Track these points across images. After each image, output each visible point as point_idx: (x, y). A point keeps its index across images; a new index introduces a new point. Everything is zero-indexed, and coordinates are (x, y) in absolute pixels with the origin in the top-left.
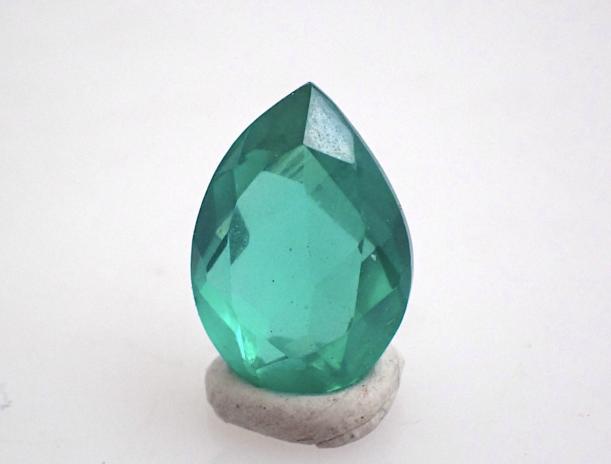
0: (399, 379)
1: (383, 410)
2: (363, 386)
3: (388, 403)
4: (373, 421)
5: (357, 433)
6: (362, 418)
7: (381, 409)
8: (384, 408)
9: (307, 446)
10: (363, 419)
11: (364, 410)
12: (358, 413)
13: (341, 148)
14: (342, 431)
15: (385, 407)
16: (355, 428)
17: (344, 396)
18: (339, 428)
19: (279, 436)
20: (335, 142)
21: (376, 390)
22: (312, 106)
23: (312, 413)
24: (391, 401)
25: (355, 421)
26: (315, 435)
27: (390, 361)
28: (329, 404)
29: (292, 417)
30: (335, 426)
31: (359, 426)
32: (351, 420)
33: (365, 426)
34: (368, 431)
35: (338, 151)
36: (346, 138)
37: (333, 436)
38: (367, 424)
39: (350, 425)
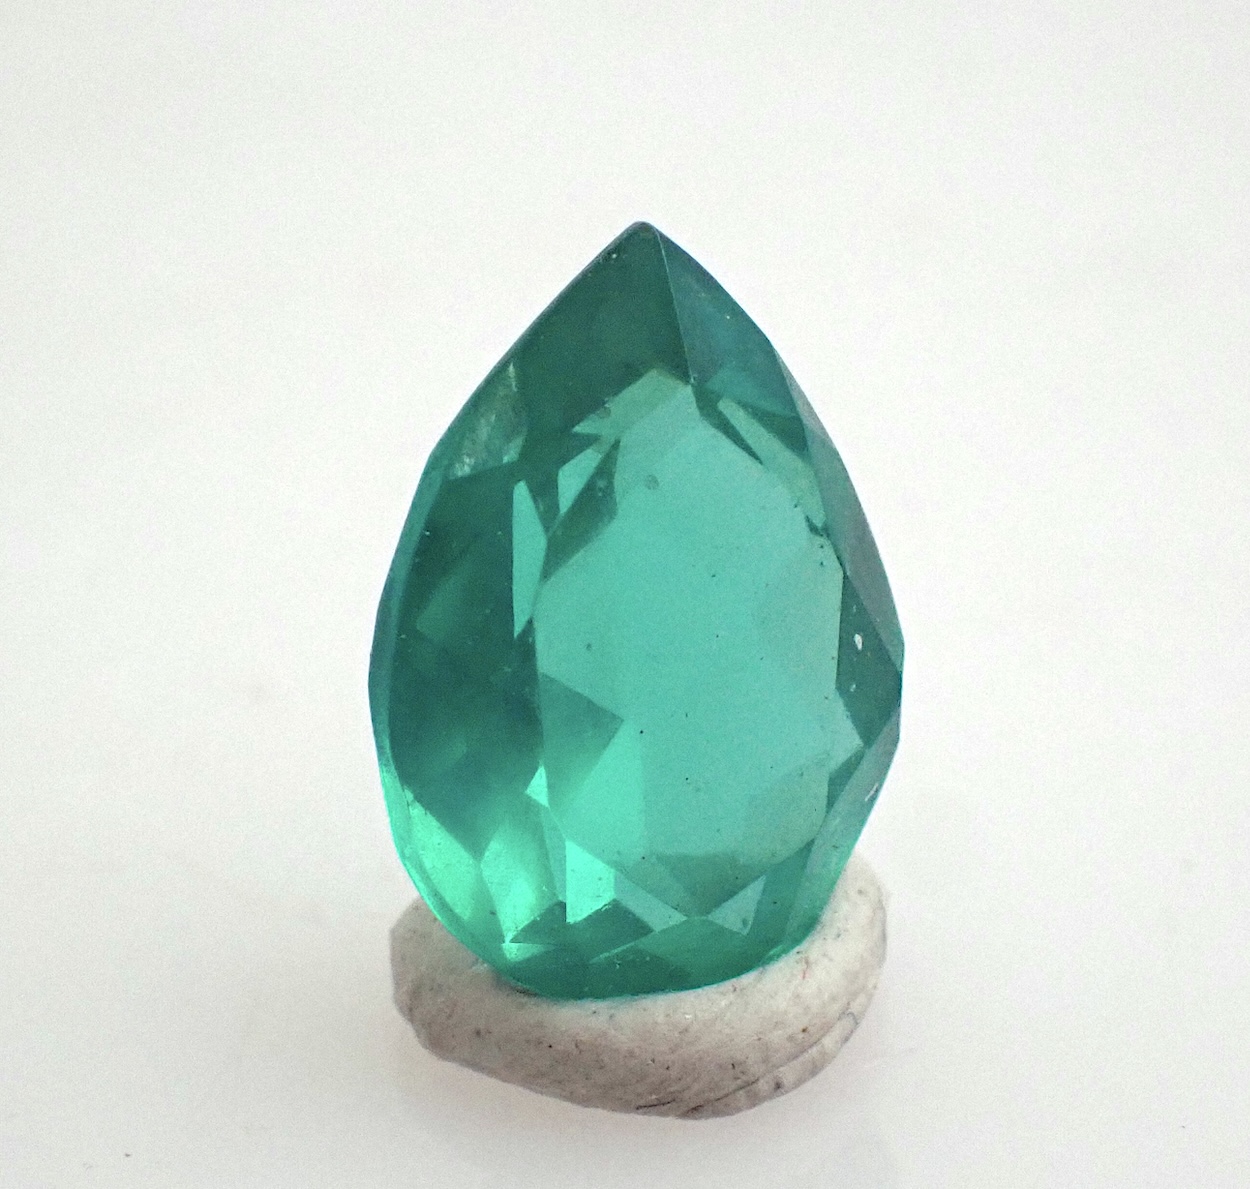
0: (884, 937)
1: (852, 1018)
3: (861, 999)
4: (828, 1042)
5: (787, 1074)
6: (804, 1031)
7: (845, 1013)
10: (806, 1035)
11: (807, 1009)
14: (755, 1070)
15: (855, 1007)
17: (759, 980)
18: (750, 1062)
21: (831, 960)
23: (684, 1033)
25: (790, 1038)
29: (631, 1054)
30: (739, 1057)
31: (796, 1057)
33: (806, 1055)
34: (814, 1070)
37: (733, 1086)
38: (815, 1050)
39: (777, 1051)
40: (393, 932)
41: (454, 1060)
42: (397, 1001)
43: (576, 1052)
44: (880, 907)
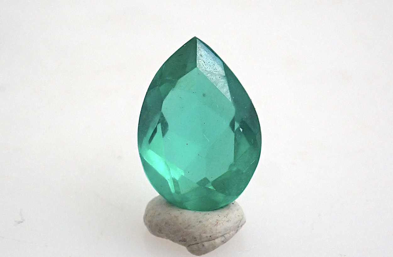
2: (216, 220)
12: (209, 233)
13: (217, 68)
16: (206, 241)
20: (213, 65)
22: (198, 48)
32: (204, 235)
33: (211, 242)
35: (216, 70)
36: (219, 63)
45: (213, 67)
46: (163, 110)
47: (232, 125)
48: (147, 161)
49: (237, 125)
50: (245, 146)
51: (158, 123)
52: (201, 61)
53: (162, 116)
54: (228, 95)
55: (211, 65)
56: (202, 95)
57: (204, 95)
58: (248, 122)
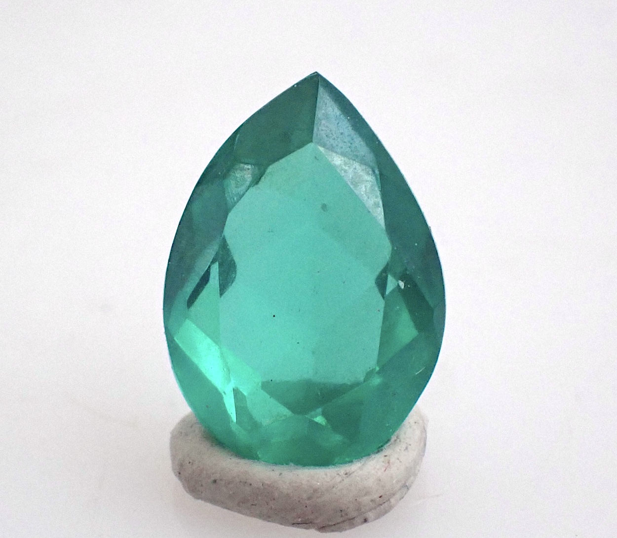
1: (406, 487)
2: (386, 456)
3: (412, 478)
4: (392, 500)
5: (370, 515)
6: (381, 497)
7: (403, 486)
8: (407, 484)
9: (304, 530)
10: (381, 499)
11: (383, 487)
12: (377, 491)
14: (353, 514)
15: (409, 483)
16: (370, 510)
17: (361, 469)
18: (350, 510)
19: (267, 517)
21: (401, 462)
23: (315, 491)
24: (415, 475)
25: (372, 501)
26: (317, 518)
27: (415, 423)
28: (338, 479)
30: (344, 507)
31: (375, 508)
32: (366, 499)
33: (381, 507)
37: (341, 519)
38: (386, 504)
39: (365, 506)
40: (172, 433)
41: (202, 499)
42: (174, 469)
43: (262, 487)
44: (424, 431)
45: (350, 145)
46: (228, 232)
47: (381, 283)
48: (180, 345)
49: (392, 283)
50: (406, 331)
51: (213, 262)
52: (324, 128)
53: (224, 246)
54: (379, 214)
55: (346, 140)
56: (320, 206)
57: (324, 207)
58: (418, 278)
